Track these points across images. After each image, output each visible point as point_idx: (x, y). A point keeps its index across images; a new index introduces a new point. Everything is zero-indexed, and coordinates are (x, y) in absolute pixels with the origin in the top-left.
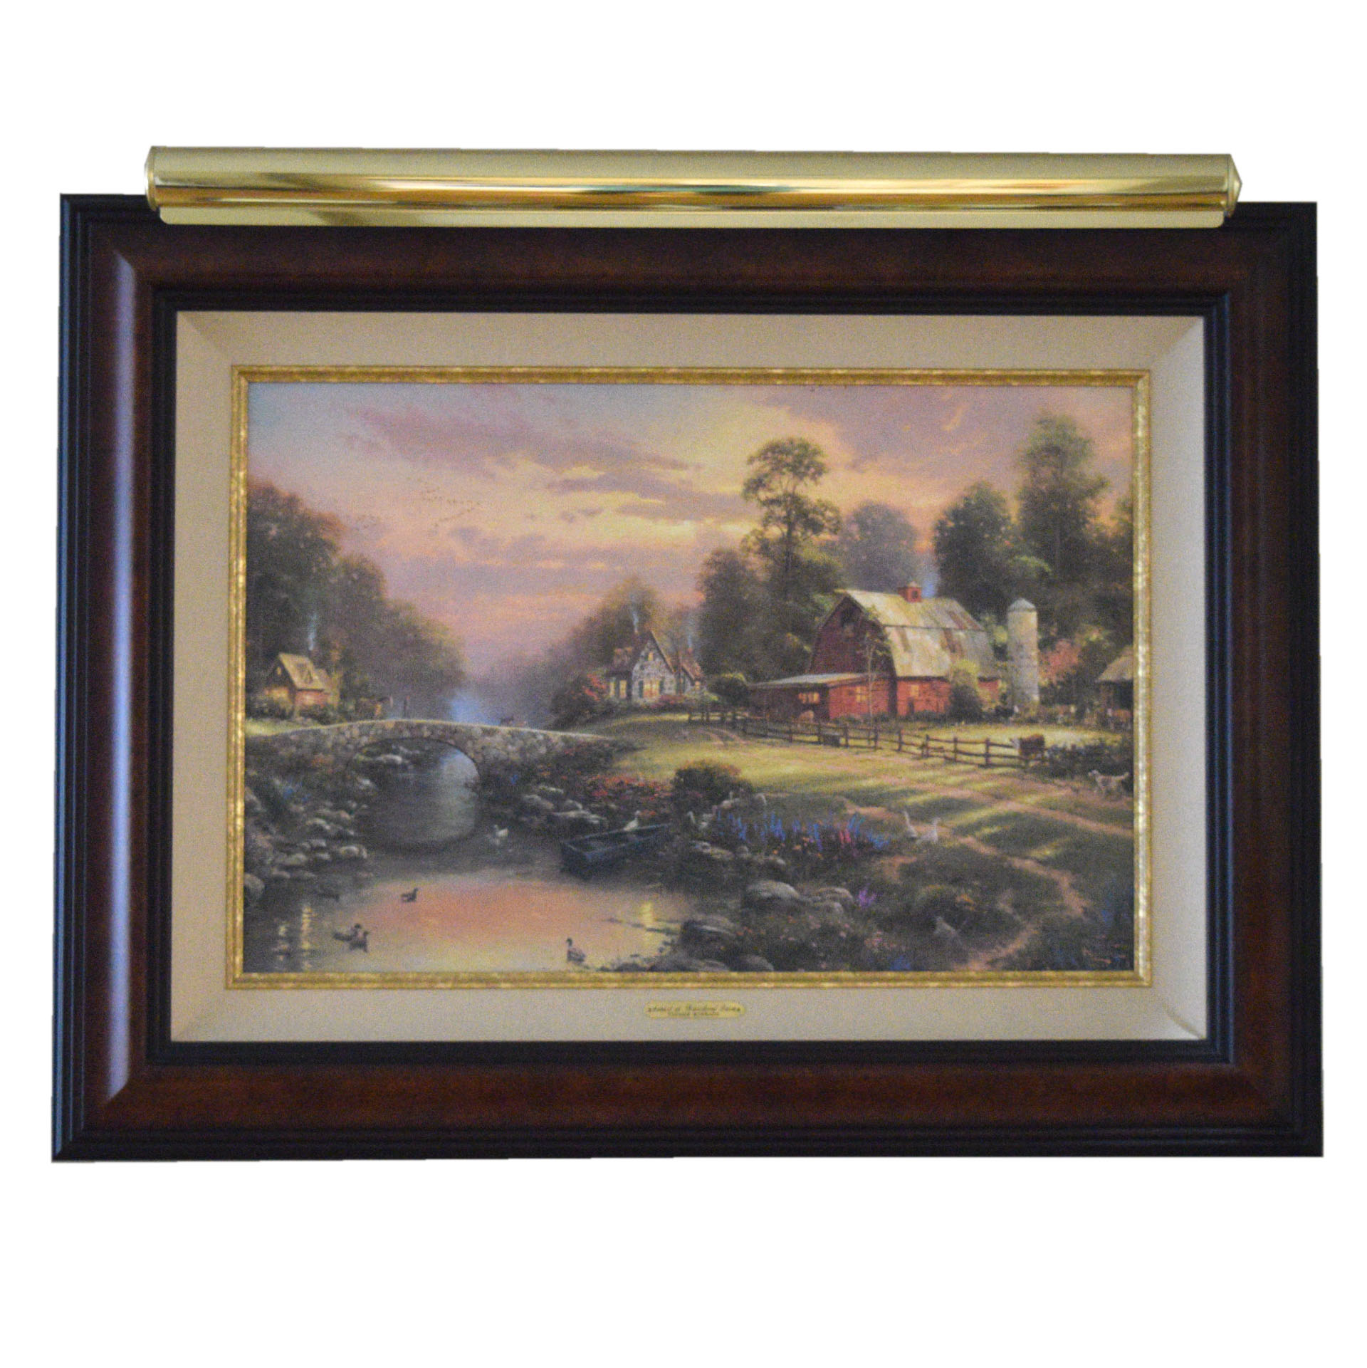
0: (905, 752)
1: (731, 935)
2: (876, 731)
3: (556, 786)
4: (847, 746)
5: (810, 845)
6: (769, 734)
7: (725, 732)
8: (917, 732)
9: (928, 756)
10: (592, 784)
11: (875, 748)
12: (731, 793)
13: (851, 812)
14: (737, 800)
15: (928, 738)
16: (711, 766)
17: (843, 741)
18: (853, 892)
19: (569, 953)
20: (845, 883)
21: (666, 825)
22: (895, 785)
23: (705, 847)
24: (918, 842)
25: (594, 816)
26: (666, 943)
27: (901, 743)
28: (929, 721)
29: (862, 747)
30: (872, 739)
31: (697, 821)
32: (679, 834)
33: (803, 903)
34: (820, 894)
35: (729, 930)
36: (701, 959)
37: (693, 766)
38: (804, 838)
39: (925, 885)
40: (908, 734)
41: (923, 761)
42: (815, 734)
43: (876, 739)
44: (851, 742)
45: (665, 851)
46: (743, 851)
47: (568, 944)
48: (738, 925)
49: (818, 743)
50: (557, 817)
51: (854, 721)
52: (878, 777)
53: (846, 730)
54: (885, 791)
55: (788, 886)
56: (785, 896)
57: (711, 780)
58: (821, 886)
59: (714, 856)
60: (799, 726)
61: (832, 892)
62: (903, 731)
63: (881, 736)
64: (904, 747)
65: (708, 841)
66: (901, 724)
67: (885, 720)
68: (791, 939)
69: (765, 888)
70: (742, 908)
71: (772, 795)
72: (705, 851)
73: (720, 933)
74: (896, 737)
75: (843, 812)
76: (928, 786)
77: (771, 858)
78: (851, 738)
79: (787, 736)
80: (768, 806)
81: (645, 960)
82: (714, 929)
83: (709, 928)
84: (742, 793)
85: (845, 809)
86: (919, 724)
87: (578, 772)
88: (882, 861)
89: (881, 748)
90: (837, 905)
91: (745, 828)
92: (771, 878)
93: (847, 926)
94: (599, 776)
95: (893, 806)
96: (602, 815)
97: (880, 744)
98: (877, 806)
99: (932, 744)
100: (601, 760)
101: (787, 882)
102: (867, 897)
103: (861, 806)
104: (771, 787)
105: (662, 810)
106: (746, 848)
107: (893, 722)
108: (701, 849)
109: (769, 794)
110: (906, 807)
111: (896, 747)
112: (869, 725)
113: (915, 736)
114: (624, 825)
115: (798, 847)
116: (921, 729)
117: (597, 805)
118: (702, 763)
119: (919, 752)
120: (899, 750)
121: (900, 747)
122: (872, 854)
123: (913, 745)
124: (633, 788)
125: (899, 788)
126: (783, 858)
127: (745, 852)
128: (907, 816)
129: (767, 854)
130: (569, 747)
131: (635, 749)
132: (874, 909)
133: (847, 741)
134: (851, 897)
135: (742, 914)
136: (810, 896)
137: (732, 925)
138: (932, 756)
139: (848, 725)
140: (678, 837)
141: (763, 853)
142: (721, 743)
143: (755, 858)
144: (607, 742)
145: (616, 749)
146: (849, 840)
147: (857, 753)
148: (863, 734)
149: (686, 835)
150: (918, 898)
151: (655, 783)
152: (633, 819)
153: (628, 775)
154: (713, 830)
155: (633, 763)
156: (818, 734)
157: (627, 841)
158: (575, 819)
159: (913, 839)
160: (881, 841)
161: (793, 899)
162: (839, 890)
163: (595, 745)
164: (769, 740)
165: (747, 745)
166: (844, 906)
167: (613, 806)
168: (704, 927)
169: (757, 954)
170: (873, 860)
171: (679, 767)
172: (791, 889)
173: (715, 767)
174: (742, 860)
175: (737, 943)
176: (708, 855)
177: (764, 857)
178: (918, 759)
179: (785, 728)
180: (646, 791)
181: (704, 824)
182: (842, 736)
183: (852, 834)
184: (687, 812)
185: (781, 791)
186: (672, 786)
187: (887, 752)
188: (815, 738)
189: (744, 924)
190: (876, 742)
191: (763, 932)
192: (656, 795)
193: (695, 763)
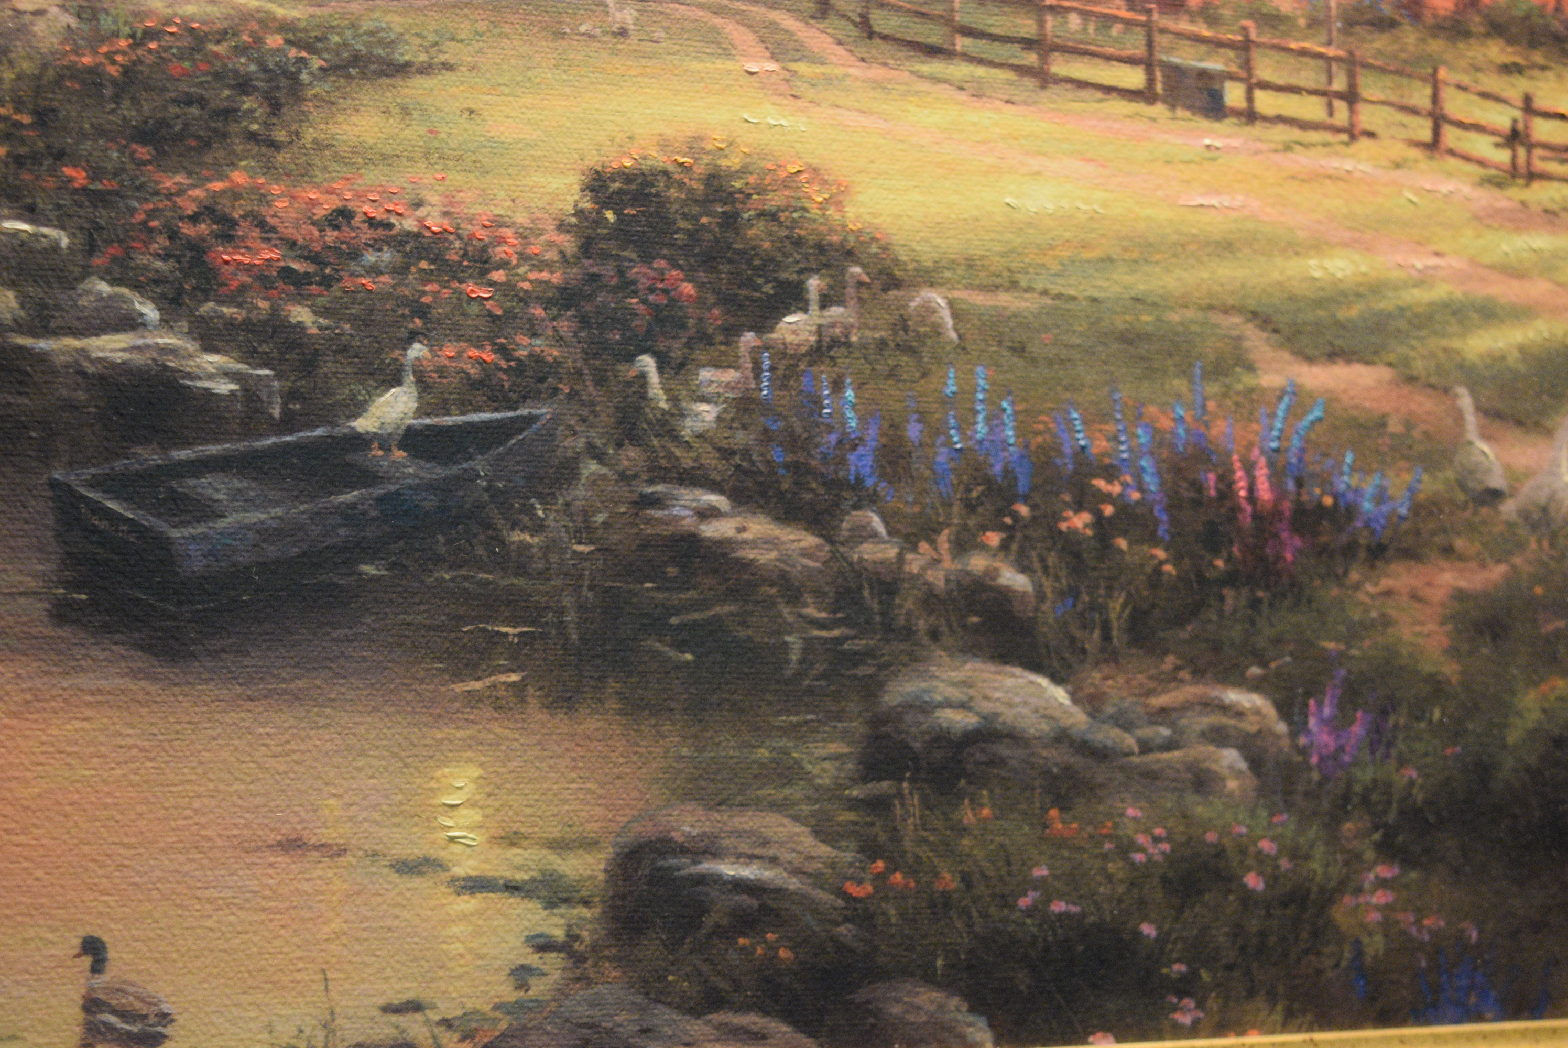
0: (1452, 153)
1: (824, 897)
2: (1352, 64)
3: (30, 213)
4: (1250, 116)
5: (1124, 508)
6: (962, 43)
7: (788, 22)
8: (1492, 82)
9: (1532, 176)
10: (208, 211)
11: (1353, 133)
12: (814, 284)
13: (1270, 379)
14: (836, 311)
15: (1528, 106)
16: (734, 162)
17: (1234, 95)
18: (1284, 709)
19: (92, 1005)
20: (1255, 671)
21: (544, 410)
22: (1423, 280)
23: (707, 514)
24: (1508, 508)
25: (213, 360)
26: (544, 945)
27: (1438, 119)
28: (1533, 44)
29: (1304, 125)
30: (1340, 96)
31: (674, 399)
32: (600, 457)
33: (1102, 754)
34: (1163, 715)
35: (816, 878)
36: (696, 1012)
37: (658, 159)
38: (1100, 483)
39: (1532, 683)
40: (1462, 88)
41: (1517, 193)
42: (1131, 61)
43: (1351, 97)
44: (1265, 102)
45: (538, 527)
46: (864, 534)
47: (87, 961)
48: (848, 856)
49: (1145, 95)
50: (42, 358)
51: (1272, 20)
52: (1368, 248)
53: (1245, 47)
54: (1386, 304)
55: (1043, 681)
56: (1034, 726)
57: (731, 221)
58: (1171, 679)
59: (750, 554)
60: (1074, 21)
61: (1208, 705)
62: (1443, 73)
63: (1370, 87)
64: (1451, 136)
65: (715, 487)
66: (1436, 46)
67: (1384, 25)
68: (1059, 907)
69: (956, 694)
70: (865, 780)
71: (979, 299)
72: (711, 530)
73: (779, 892)
74: (1421, 96)
75: (1248, 380)
76: (1538, 289)
77: (978, 563)
78: (1265, 86)
79: (1031, 59)
80: (962, 348)
81: (447, 1023)
82: (748, 872)
83: (729, 869)
84: (860, 284)
85: (1250, 368)
86: (1497, 52)
87: (143, 152)
88: (1386, 583)
89: (1371, 135)
90: (1230, 757)
91: (873, 432)
92: (970, 650)
93: (1266, 846)
94: (239, 177)
95: (1419, 366)
96: (250, 355)
97: (1368, 117)
98: (1368, 363)
99: (1543, 130)
100: (248, 103)
101: (1036, 667)
102: (1338, 725)
103: (1310, 360)
104: (970, 264)
105: (524, 346)
106: (877, 523)
107: (1410, 36)
108: (689, 523)
109: (956, 294)
110: (1461, 367)
111: (1426, 134)
112: (1329, 43)
113: (1485, 95)
114: (358, 408)
115: (1080, 521)
116: (1508, 69)
117: (227, 310)
118: (694, 145)
119: (1503, 156)
120: (1433, 146)
121: (1436, 132)
122: (1349, 551)
123: (1478, 128)
124: (400, 241)
125: (1441, 292)
126: (1024, 569)
127: (875, 535)
128: (1466, 401)
129: (961, 546)
130: (98, 39)
131: (402, 69)
132: (1366, 775)
133: (1250, 99)
134: (1281, 727)
135: (854, 804)
136: (1128, 727)
137: (824, 850)
138: (1545, 177)
139: (1253, 35)
140: (592, 467)
141: (944, 538)
142: (772, 66)
143: (914, 564)
144: (284, 27)
145: (316, 63)
146: (1265, 492)
147: (1288, 148)
148: (1309, 76)
149: (631, 456)
150: (1513, 736)
151: (498, 223)
152: (397, 381)
153: (372, 177)
154: (741, 438)
155: (393, 124)
156: (1148, 63)
157: (368, 477)
158: (124, 368)
159: (1495, 495)
160: (1381, 497)
161: (1062, 737)
162: (1233, 696)
163: (221, 37)
164: (961, 70)
165: (877, 85)
166: (1256, 763)
167: (301, 314)
168: (707, 866)
169: (930, 979)
170: (1354, 576)
171: (593, 160)
172: (1060, 694)
173: (744, 171)
174: (858, 571)
175: (845, 930)
176: (724, 543)
177: (948, 564)
178: (1499, 184)
179: (1026, 26)
180: (453, 257)
181: (707, 413)
182: (1232, 77)
183: (1277, 474)
184: (630, 358)
185: (1014, 285)
186: (568, 243)
187: (1399, 150)
188: (1134, 78)
189: (871, 850)
190: (1352, 111)
191: (949, 880)
192: (498, 276)
193: (664, 145)
